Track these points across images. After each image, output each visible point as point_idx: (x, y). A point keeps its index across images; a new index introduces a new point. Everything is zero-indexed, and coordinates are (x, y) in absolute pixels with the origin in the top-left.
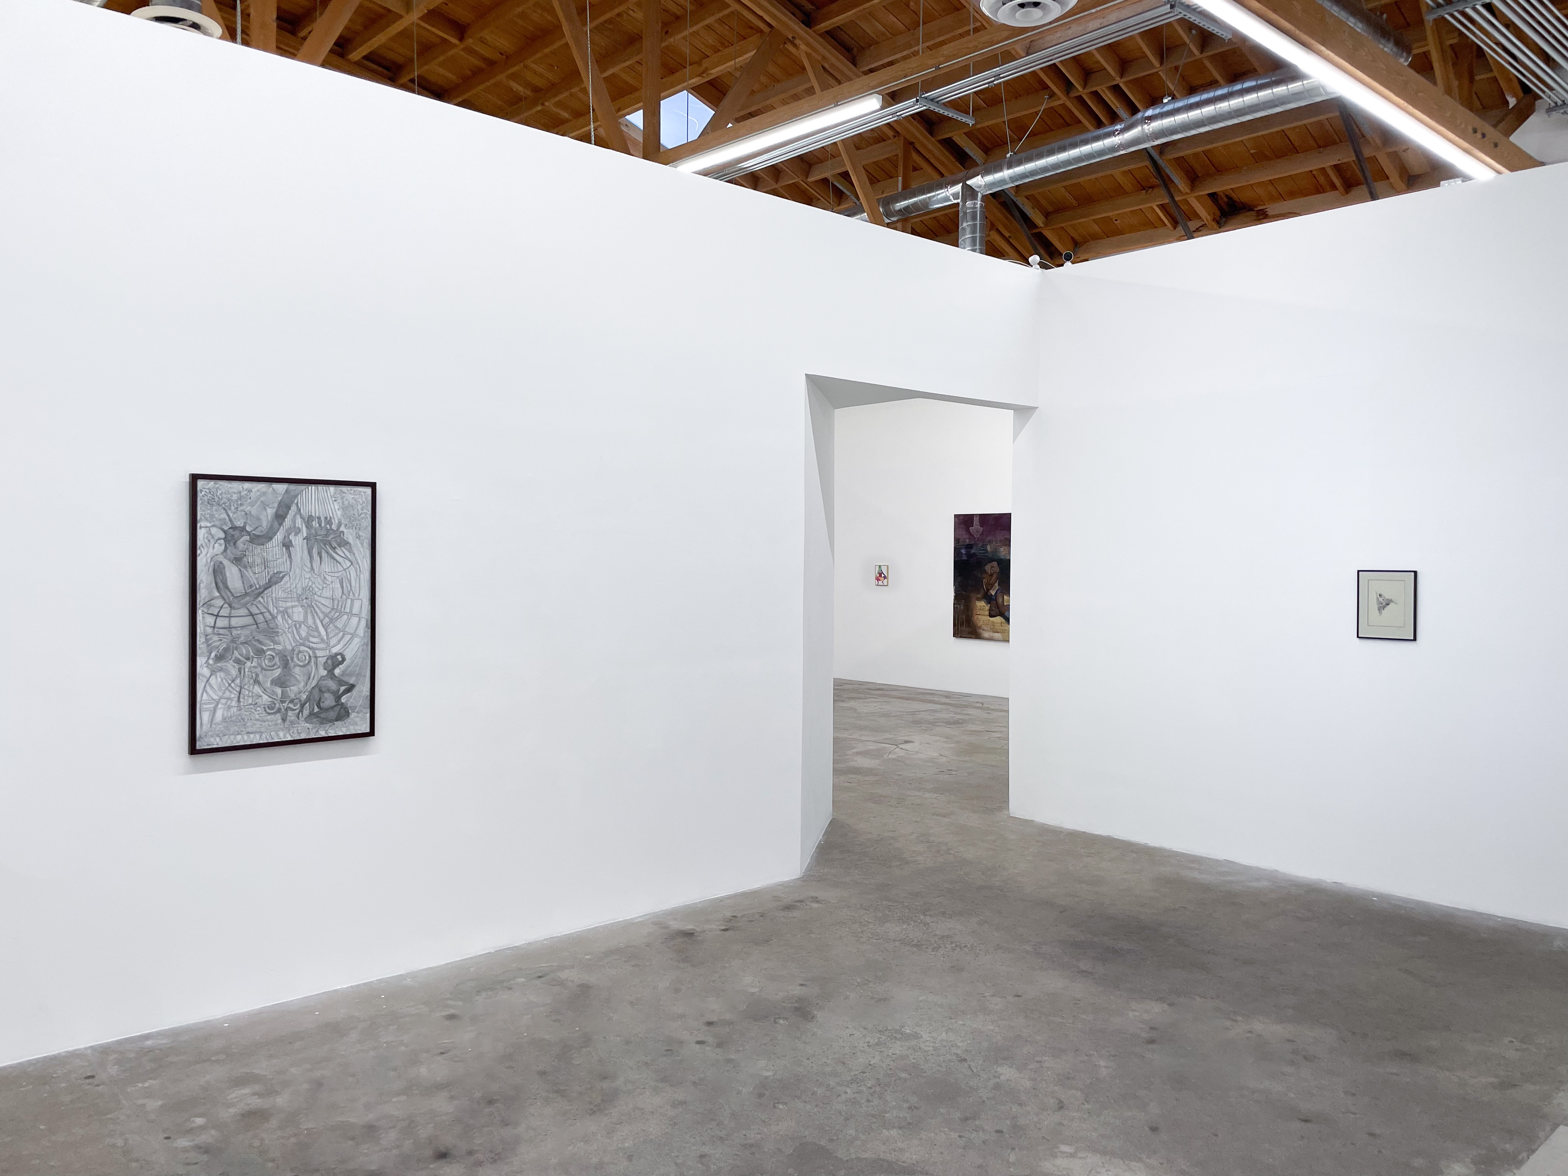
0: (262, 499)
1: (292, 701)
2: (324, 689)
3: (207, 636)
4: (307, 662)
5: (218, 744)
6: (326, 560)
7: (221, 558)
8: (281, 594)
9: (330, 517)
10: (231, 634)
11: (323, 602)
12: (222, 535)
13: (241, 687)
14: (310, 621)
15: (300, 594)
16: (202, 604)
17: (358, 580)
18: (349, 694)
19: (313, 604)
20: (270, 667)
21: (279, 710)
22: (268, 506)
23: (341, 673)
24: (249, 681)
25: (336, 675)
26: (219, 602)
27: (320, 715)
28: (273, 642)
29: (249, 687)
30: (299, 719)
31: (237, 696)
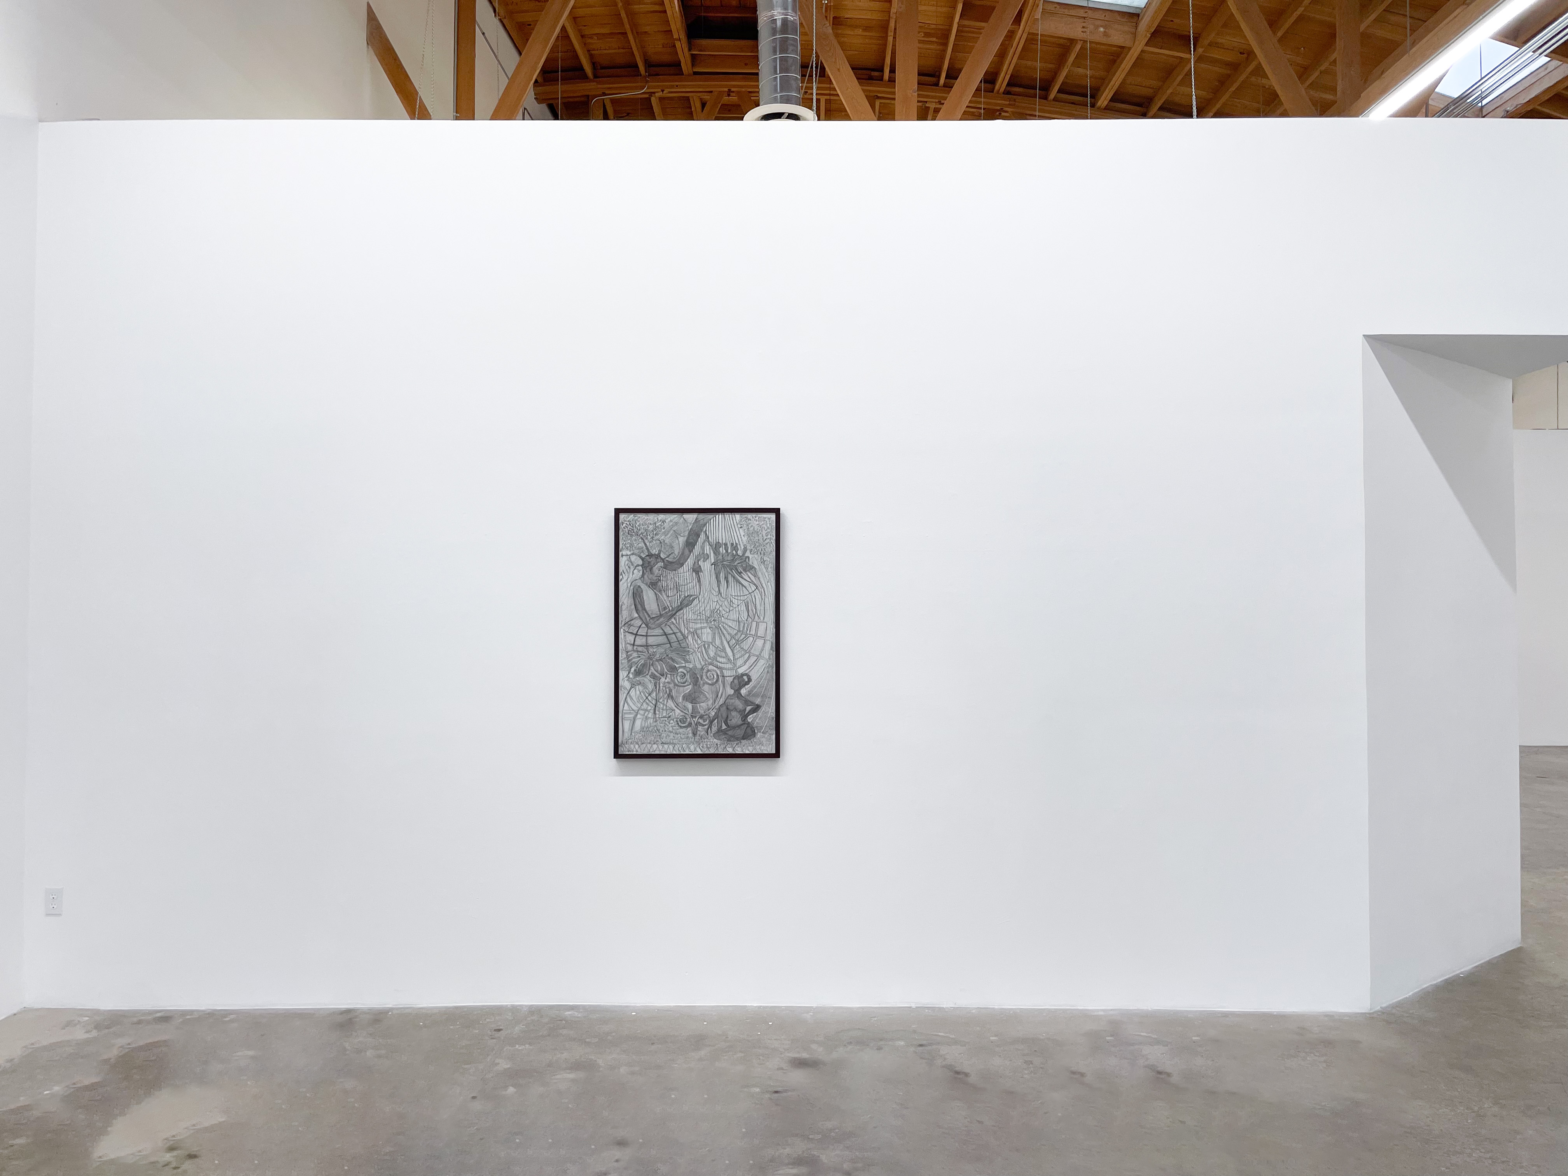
0: (675, 528)
1: (701, 717)
2: (731, 708)
3: (627, 652)
4: (715, 681)
5: (637, 751)
6: (733, 582)
7: (639, 583)
8: (691, 616)
9: (736, 543)
10: (648, 651)
11: (730, 624)
12: (640, 562)
13: (656, 700)
14: (718, 642)
15: (709, 616)
16: (623, 623)
17: (763, 603)
18: (755, 714)
19: (720, 626)
20: (681, 683)
21: (690, 724)
22: (680, 535)
23: (747, 693)
24: (664, 696)
25: (742, 695)
26: (638, 622)
27: (727, 733)
28: (684, 660)
29: (664, 701)
30: (708, 734)
31: (652, 708)
